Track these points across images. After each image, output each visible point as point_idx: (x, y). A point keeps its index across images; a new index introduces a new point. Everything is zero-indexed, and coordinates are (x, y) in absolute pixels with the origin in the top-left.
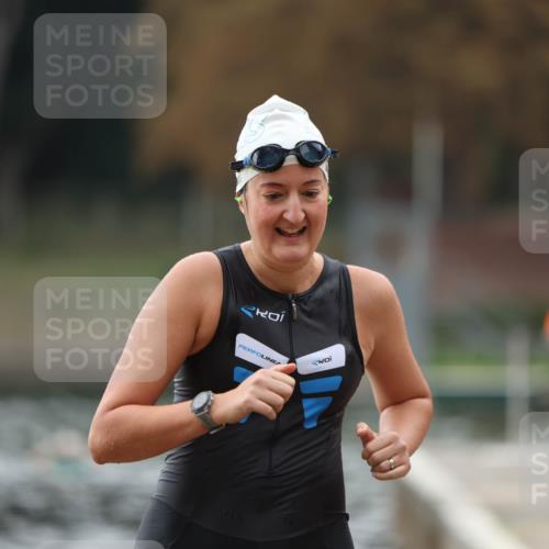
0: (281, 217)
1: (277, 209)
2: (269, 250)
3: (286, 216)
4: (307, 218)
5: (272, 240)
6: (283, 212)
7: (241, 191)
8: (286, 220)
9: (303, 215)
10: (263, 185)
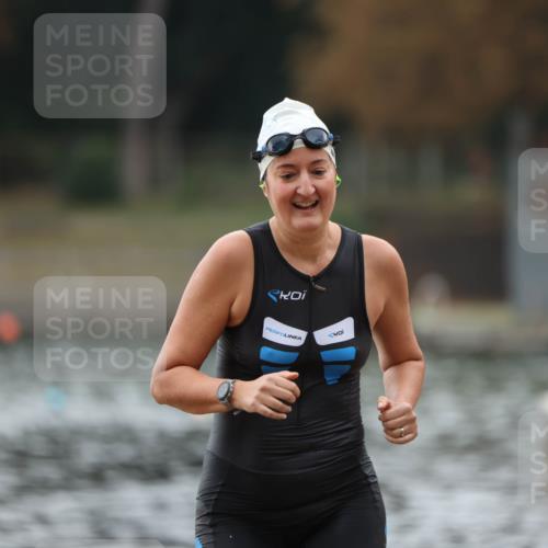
0: (295, 193)
1: (291, 186)
2: (290, 223)
3: (299, 191)
4: (317, 192)
5: (291, 214)
6: (297, 188)
7: (263, 179)
8: (299, 195)
9: (313, 190)
10: (279, 168)
